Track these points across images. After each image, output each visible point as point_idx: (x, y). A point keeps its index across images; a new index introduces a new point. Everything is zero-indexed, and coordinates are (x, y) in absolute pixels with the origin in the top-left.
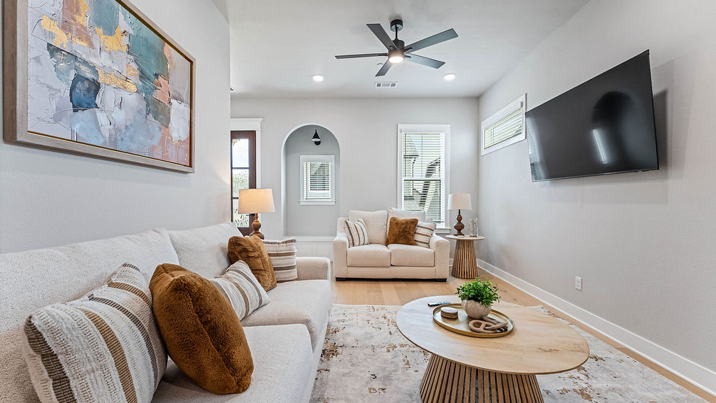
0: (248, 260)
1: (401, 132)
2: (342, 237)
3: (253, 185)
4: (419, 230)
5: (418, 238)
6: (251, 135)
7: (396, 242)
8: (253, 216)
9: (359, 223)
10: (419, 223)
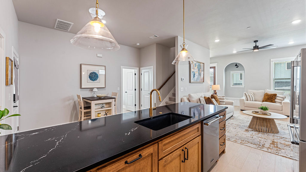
0: (214, 98)
1: (272, 62)
2: (244, 98)
3: (215, 84)
4: (277, 98)
5: (276, 100)
6: (214, 68)
7: (266, 101)
8: (215, 91)
9: (251, 94)
10: (277, 95)
